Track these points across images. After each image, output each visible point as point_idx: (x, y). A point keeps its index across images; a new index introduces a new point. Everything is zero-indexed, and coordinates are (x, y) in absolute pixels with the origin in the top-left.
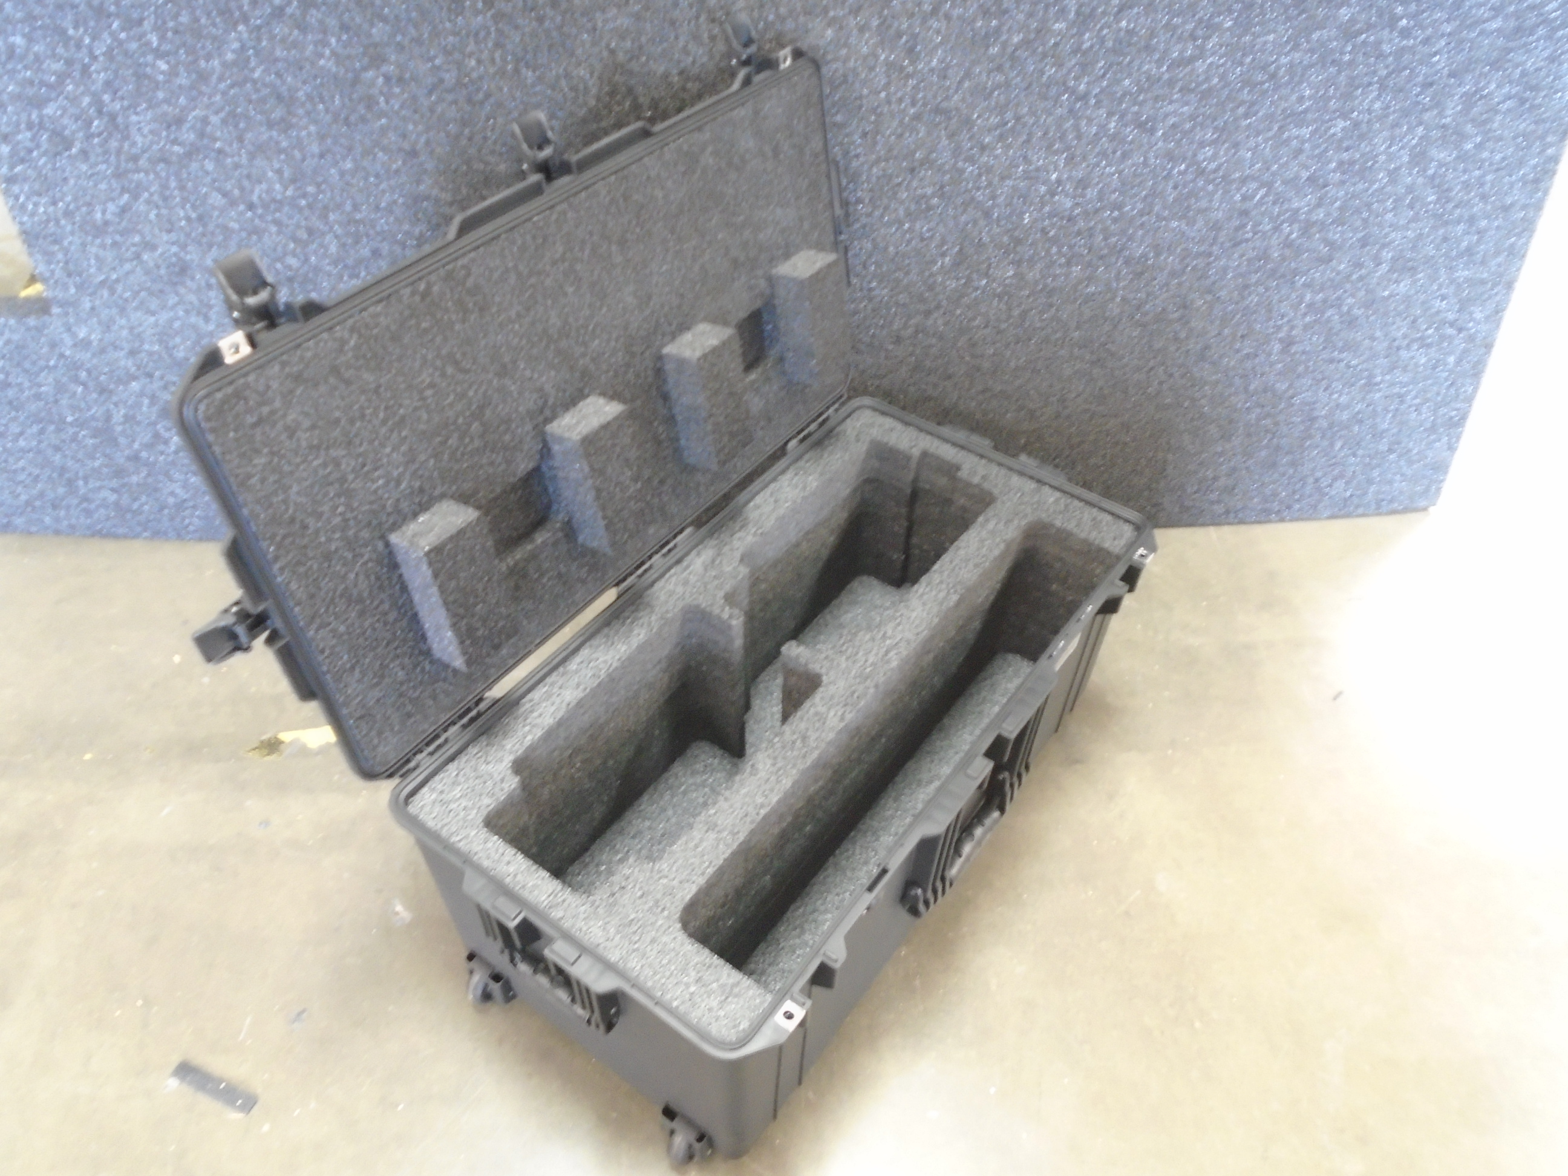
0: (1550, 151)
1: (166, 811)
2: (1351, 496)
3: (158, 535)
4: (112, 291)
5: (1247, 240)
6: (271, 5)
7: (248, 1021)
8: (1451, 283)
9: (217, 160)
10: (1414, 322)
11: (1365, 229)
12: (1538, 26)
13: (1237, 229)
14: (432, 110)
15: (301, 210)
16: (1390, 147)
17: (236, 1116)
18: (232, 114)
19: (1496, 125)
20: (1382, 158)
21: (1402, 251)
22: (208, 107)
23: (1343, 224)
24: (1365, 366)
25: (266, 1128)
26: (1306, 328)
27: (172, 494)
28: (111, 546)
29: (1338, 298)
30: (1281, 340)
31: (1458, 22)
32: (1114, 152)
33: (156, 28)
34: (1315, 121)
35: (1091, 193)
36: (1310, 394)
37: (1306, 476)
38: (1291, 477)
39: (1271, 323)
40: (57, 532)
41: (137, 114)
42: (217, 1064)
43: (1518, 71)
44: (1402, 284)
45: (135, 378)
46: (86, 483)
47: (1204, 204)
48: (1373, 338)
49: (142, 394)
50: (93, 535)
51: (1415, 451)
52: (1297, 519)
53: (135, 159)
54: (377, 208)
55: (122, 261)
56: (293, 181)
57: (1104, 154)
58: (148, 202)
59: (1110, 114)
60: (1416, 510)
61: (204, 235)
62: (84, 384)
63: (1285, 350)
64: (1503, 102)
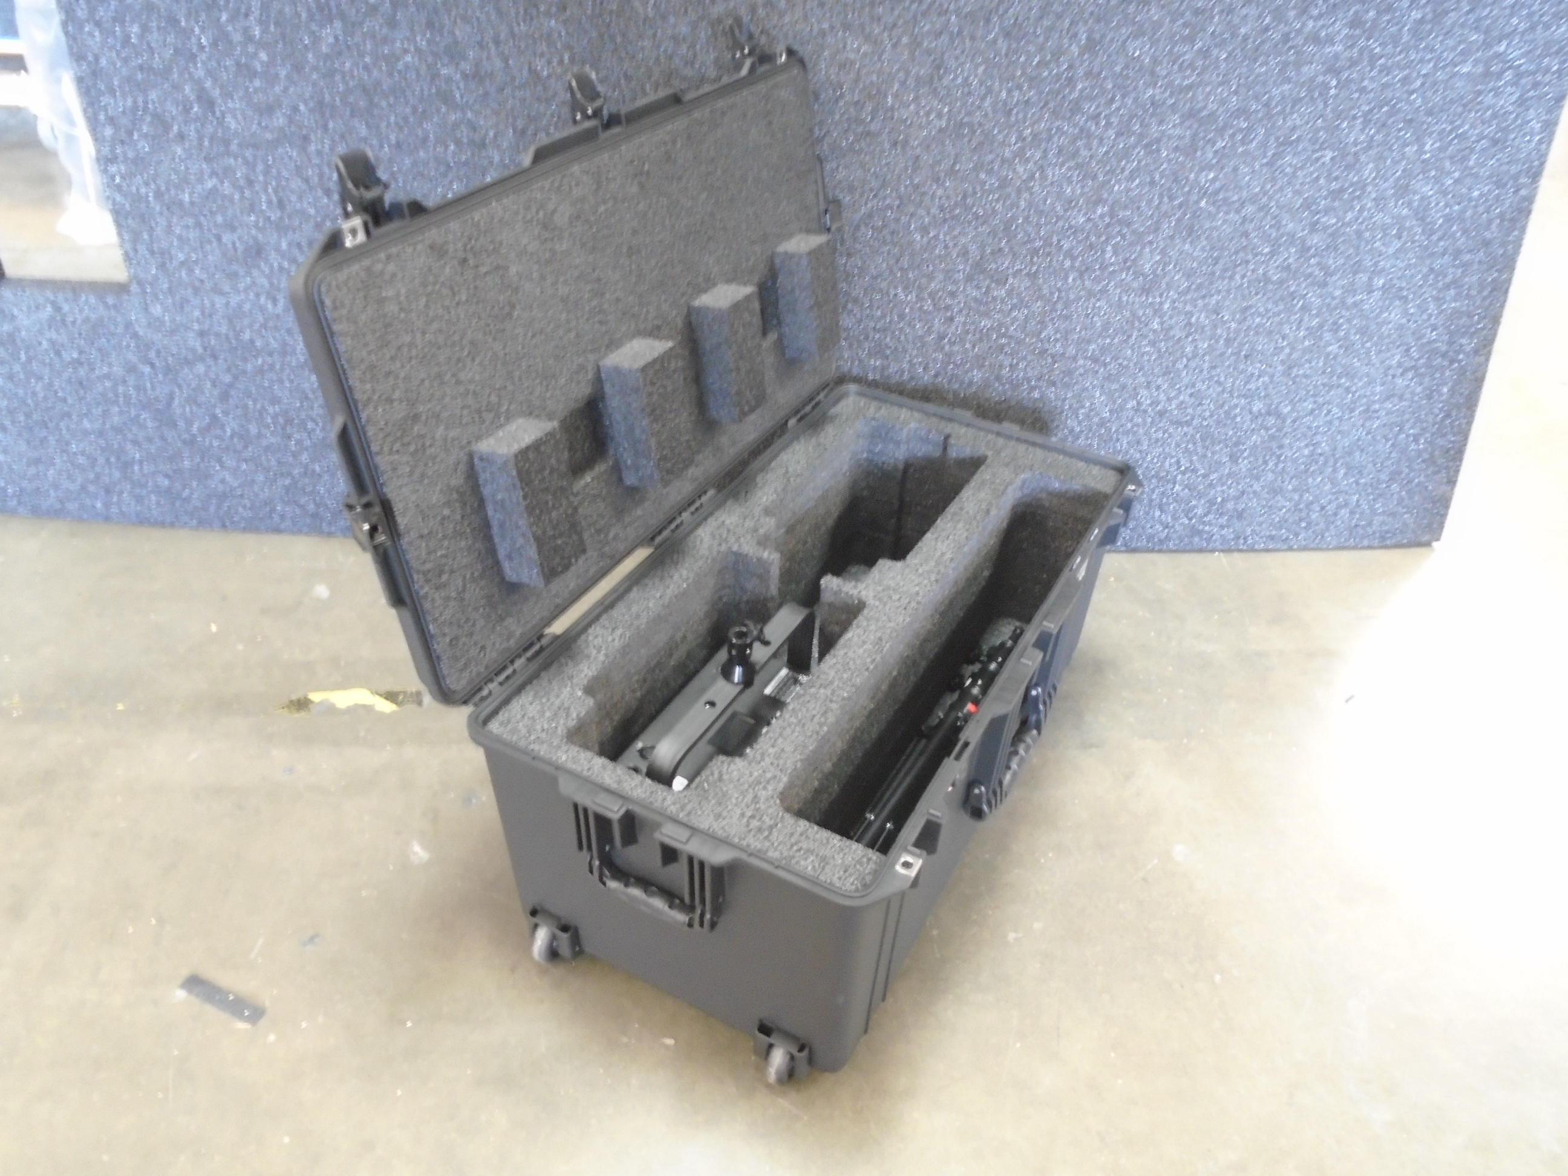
0: (1523, 193)
1: (193, 756)
2: (1357, 525)
3: (203, 524)
4: (191, 271)
6: (367, 3)
7: (260, 941)
8: (1440, 313)
9: (301, 147)
10: (1408, 350)
11: (1357, 255)
12: (1504, 72)
17: (242, 1026)
18: (320, 104)
19: (1471, 163)
21: (1392, 279)
23: (1336, 251)
24: (1363, 392)
25: (272, 1038)
26: (1305, 351)
28: (157, 533)
29: (1335, 323)
30: (1282, 362)
31: (1431, 65)
33: (260, 22)
34: (1306, 150)
40: (107, 519)
42: (225, 979)
43: (1489, 113)
44: (1394, 312)
45: (201, 360)
46: (141, 468)
48: (1369, 365)
49: (205, 376)
50: (142, 523)
52: (1306, 547)
53: (227, 143)
55: (203, 242)
57: (1113, 173)
60: (1420, 545)
61: (282, 219)
62: (152, 365)
63: (1287, 373)
64: (1478, 141)
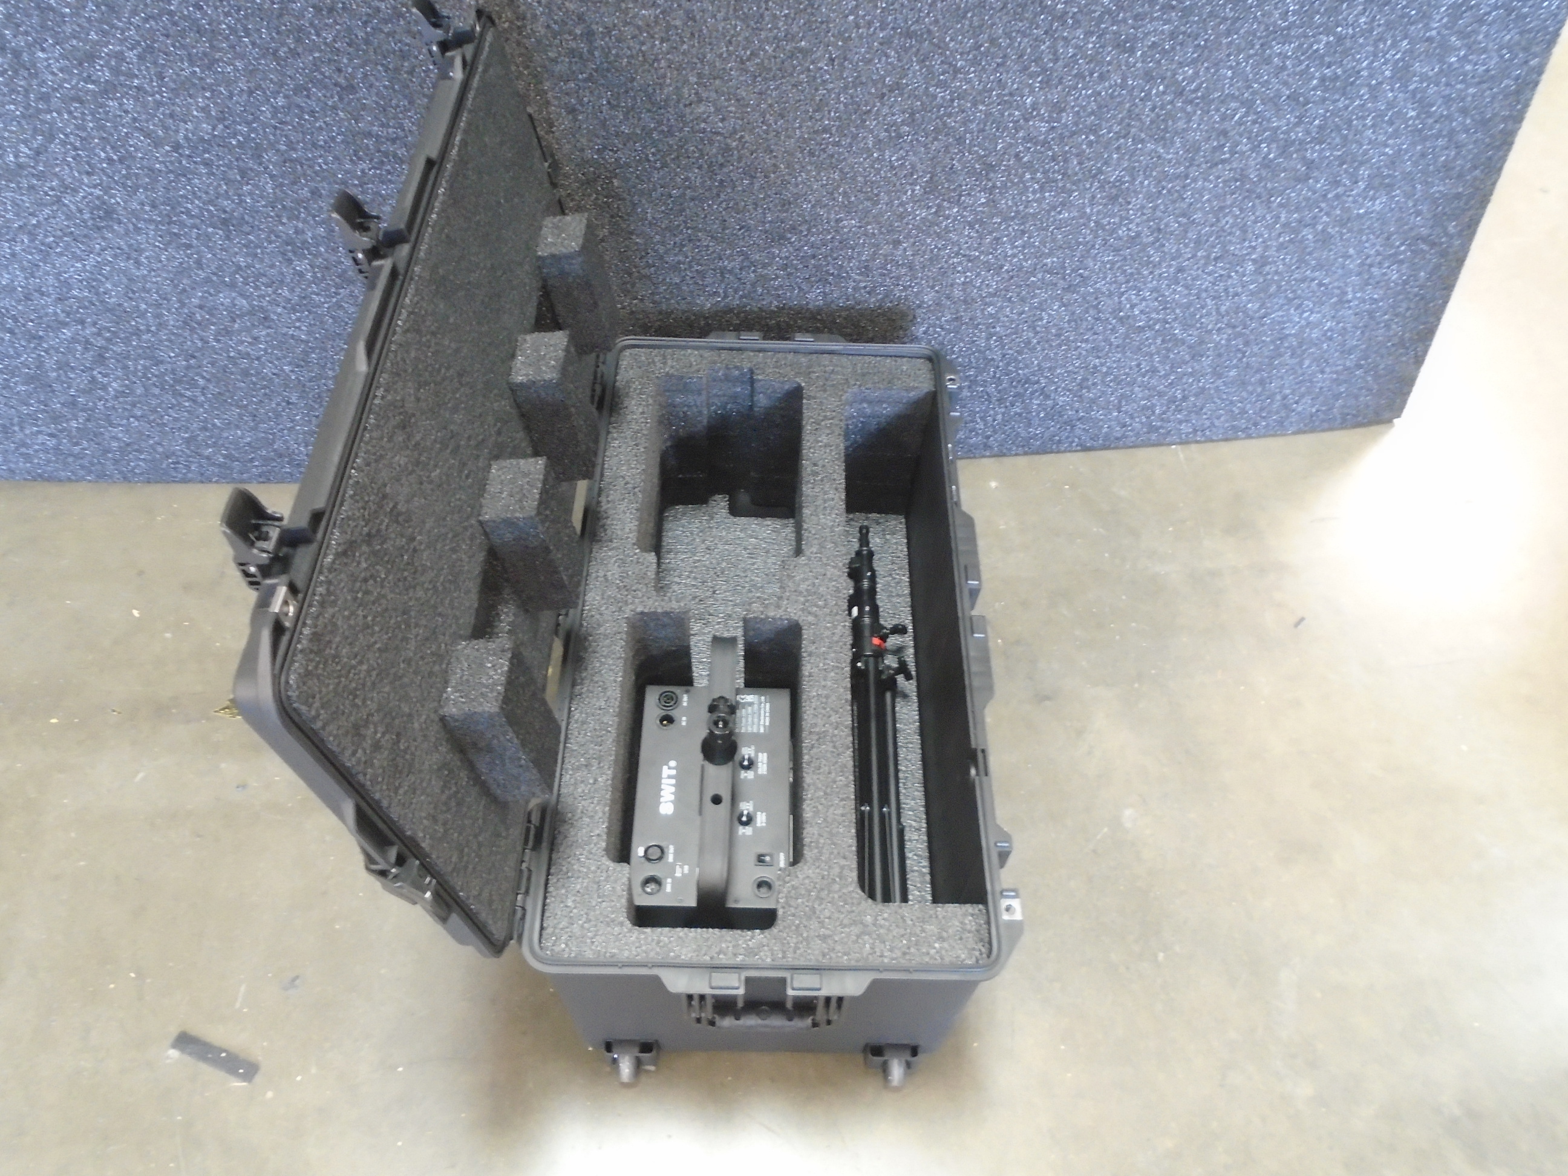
0: (1533, 63)
1: (141, 775)
2: (1318, 411)
3: (102, 476)
5: (1223, 161)
7: (243, 988)
8: (1427, 199)
9: (136, 99)
10: (1388, 239)
11: (1343, 146)
13: (1215, 149)
14: (367, 42)
15: (230, 149)
16: (1372, 62)
17: (238, 1084)
18: (150, 49)
19: (1481, 37)
20: (1365, 73)
21: (1379, 168)
22: (122, 42)
23: (1321, 143)
24: (1336, 284)
25: (269, 1095)
26: (1280, 248)
27: (115, 438)
28: (53, 490)
29: (1315, 218)
30: (1254, 261)
32: (1091, 74)
34: (1298, 37)
35: (1067, 118)
36: (1280, 313)
37: (1275, 394)
38: (1259, 395)
39: (1246, 244)
41: (43, 50)
42: (216, 1034)
44: (1378, 202)
45: (65, 325)
46: (22, 429)
47: (1181, 124)
48: (1346, 256)
49: (74, 340)
50: (34, 479)
51: (1382, 367)
52: (1265, 436)
53: (45, 98)
54: (315, 145)
55: (41, 204)
56: (221, 120)
57: (1080, 76)
58: (64, 143)
59: (1088, 34)
60: (1380, 422)
61: (127, 177)
62: (11, 331)
63: (1258, 272)
